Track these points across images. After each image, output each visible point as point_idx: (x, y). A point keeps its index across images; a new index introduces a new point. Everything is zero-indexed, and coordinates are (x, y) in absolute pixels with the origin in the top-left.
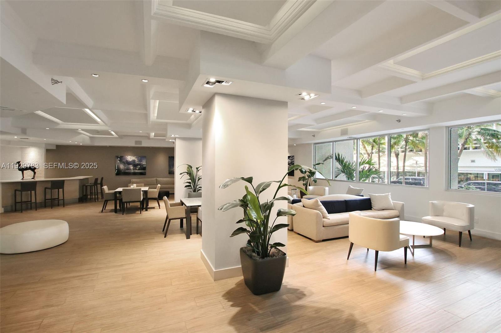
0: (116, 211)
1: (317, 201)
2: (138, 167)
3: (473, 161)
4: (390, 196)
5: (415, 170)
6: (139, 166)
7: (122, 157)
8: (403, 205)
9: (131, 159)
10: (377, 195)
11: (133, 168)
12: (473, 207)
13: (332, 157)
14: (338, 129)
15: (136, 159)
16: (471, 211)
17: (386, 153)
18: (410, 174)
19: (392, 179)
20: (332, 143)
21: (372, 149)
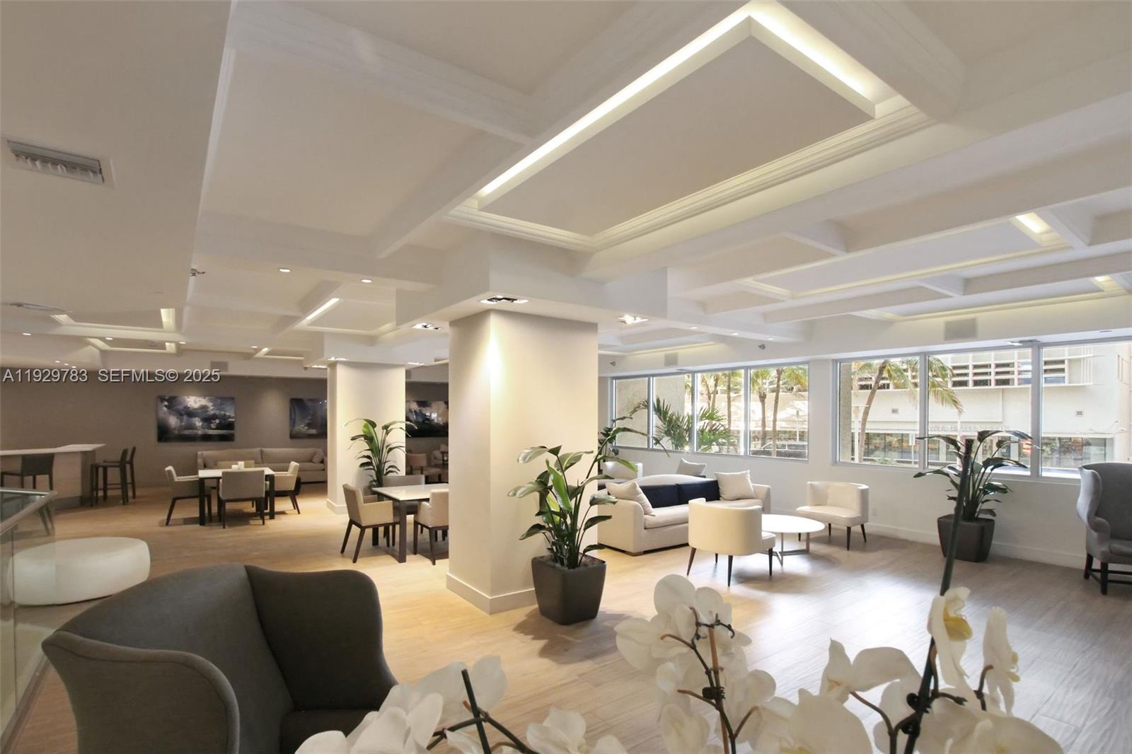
0: (203, 520)
1: (634, 486)
2: (213, 421)
3: (895, 411)
4: (749, 476)
5: (794, 428)
6: (217, 421)
7: (174, 398)
8: (769, 489)
9: (196, 403)
10: (728, 474)
11: (201, 424)
12: (867, 489)
13: (647, 406)
14: (660, 354)
15: (210, 405)
16: (864, 495)
17: (742, 393)
18: (787, 436)
19: (752, 446)
20: (647, 379)
21: (716, 386)
